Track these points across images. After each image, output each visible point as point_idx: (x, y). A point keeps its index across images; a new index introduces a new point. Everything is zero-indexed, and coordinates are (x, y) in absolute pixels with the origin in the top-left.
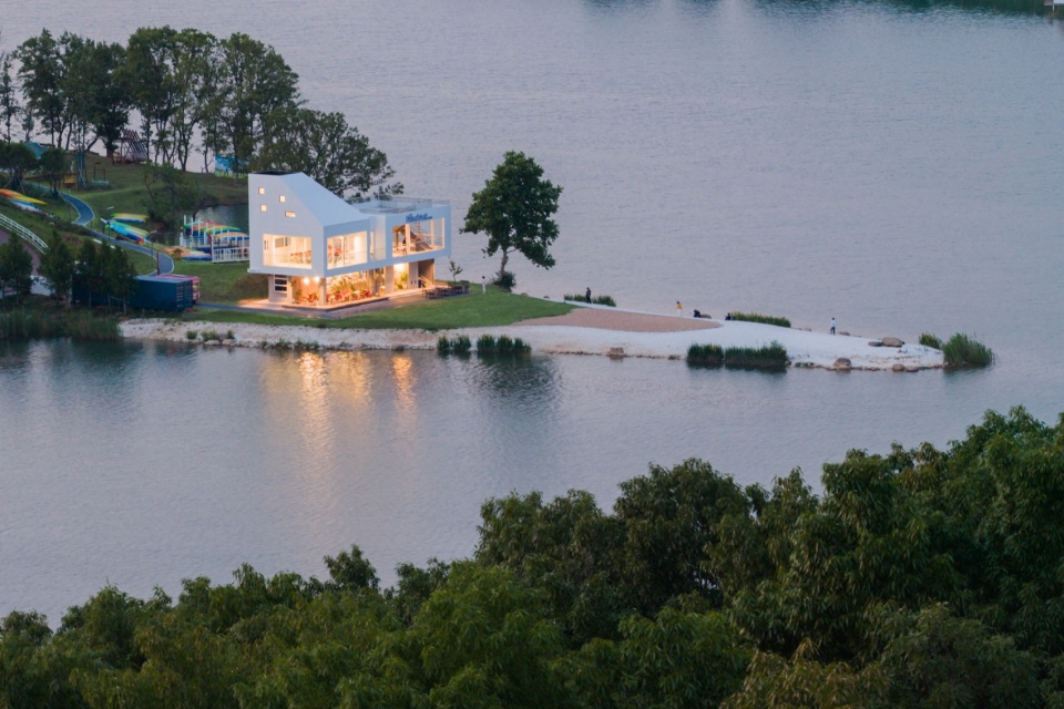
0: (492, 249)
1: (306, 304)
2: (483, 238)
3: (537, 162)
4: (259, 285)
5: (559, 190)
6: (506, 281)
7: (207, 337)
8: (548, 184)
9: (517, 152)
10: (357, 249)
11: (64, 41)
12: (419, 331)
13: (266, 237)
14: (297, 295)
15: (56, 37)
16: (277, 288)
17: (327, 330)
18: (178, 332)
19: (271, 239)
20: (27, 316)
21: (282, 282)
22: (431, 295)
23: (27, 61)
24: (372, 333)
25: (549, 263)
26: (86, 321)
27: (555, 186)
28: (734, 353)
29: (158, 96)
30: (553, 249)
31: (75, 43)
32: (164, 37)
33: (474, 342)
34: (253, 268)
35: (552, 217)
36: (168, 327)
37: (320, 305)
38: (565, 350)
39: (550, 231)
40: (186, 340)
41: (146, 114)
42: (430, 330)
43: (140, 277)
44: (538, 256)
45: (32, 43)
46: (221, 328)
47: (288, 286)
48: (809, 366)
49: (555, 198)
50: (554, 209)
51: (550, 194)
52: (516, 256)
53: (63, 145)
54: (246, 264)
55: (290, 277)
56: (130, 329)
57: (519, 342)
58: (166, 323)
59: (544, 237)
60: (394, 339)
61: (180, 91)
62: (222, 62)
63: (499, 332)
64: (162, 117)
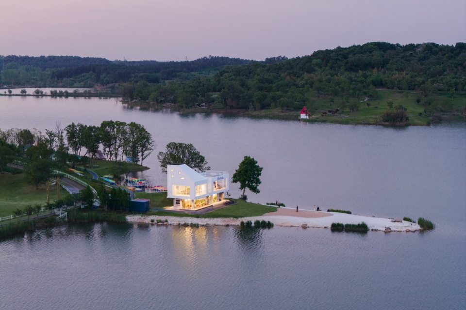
0: (241, 188)
1: (187, 208)
2: (239, 184)
3: (255, 159)
4: (170, 202)
5: (262, 168)
6: (244, 198)
7: (159, 221)
8: (258, 166)
9: (248, 156)
10: (203, 190)
11: (78, 125)
12: (232, 218)
13: (173, 186)
14: (184, 205)
15: (76, 124)
16: (177, 203)
17: (200, 218)
18: (148, 219)
19: (174, 186)
20: (94, 214)
21: (178, 201)
22: (226, 204)
23: (68, 131)
24: (216, 219)
25: (258, 192)
26: (114, 216)
27: (261, 167)
28: (347, 226)
29: (108, 140)
30: (259, 187)
31: (82, 126)
32: (110, 124)
33: (253, 222)
34: (169, 196)
35: (260, 177)
36: (143, 218)
37: (192, 209)
38: (286, 225)
39: (258, 182)
40: (150, 222)
41: (105, 145)
42: (235, 218)
43: (132, 200)
44: (255, 190)
45: (69, 126)
46: (163, 218)
47: (181, 202)
48: (376, 230)
49: (261, 170)
50: (260, 175)
51: (259, 170)
52: (247, 189)
53: (78, 154)
54: (166, 194)
55: (181, 199)
56: (130, 218)
57: (269, 222)
58: (142, 216)
59: (256, 183)
60: (224, 221)
61: (115, 139)
62: (128, 130)
63: (261, 218)
64: (109, 146)
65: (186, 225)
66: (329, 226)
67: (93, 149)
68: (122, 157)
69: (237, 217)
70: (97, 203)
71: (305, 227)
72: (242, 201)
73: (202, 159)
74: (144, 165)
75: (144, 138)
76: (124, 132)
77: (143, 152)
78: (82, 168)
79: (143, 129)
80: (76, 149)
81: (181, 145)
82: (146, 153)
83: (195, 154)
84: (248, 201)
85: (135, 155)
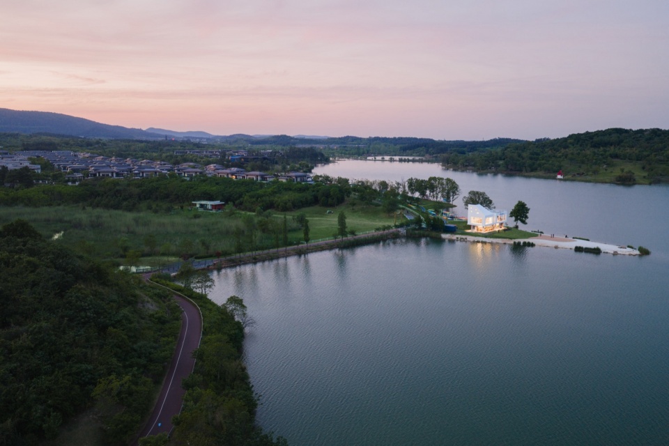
0: (515, 221)
1: (479, 231)
2: (514, 218)
3: (525, 203)
4: (469, 227)
6: (517, 227)
7: (461, 239)
8: (527, 208)
9: (521, 201)
10: (490, 221)
12: (508, 239)
14: (478, 230)
18: (455, 237)
19: (472, 218)
20: (422, 232)
21: (474, 227)
22: (505, 230)
23: (408, 182)
25: (526, 224)
26: (434, 234)
27: (529, 208)
28: (586, 248)
29: (432, 188)
30: (527, 221)
32: (434, 179)
33: (522, 243)
34: (468, 224)
35: (528, 214)
36: (452, 236)
37: (483, 232)
38: (544, 245)
39: (526, 217)
40: (456, 239)
43: (445, 225)
44: (524, 222)
45: (409, 179)
46: (464, 237)
47: (476, 228)
48: (607, 253)
49: (529, 210)
51: (527, 210)
52: (519, 222)
53: (414, 196)
54: (467, 222)
55: (476, 226)
56: (444, 236)
57: (532, 243)
60: (503, 241)
61: (437, 188)
62: (445, 183)
63: (527, 240)
64: (433, 192)
65: (478, 242)
66: (574, 248)
67: (423, 194)
68: (440, 199)
69: (511, 239)
70: (424, 225)
71: (556, 247)
72: (515, 229)
73: (491, 202)
74: (454, 204)
75: (454, 187)
76: (442, 184)
77: (453, 196)
78: (416, 204)
79: (454, 182)
80: (412, 193)
81: (477, 193)
82: (455, 197)
83: (486, 198)
84: (520, 229)
85: (448, 198)
